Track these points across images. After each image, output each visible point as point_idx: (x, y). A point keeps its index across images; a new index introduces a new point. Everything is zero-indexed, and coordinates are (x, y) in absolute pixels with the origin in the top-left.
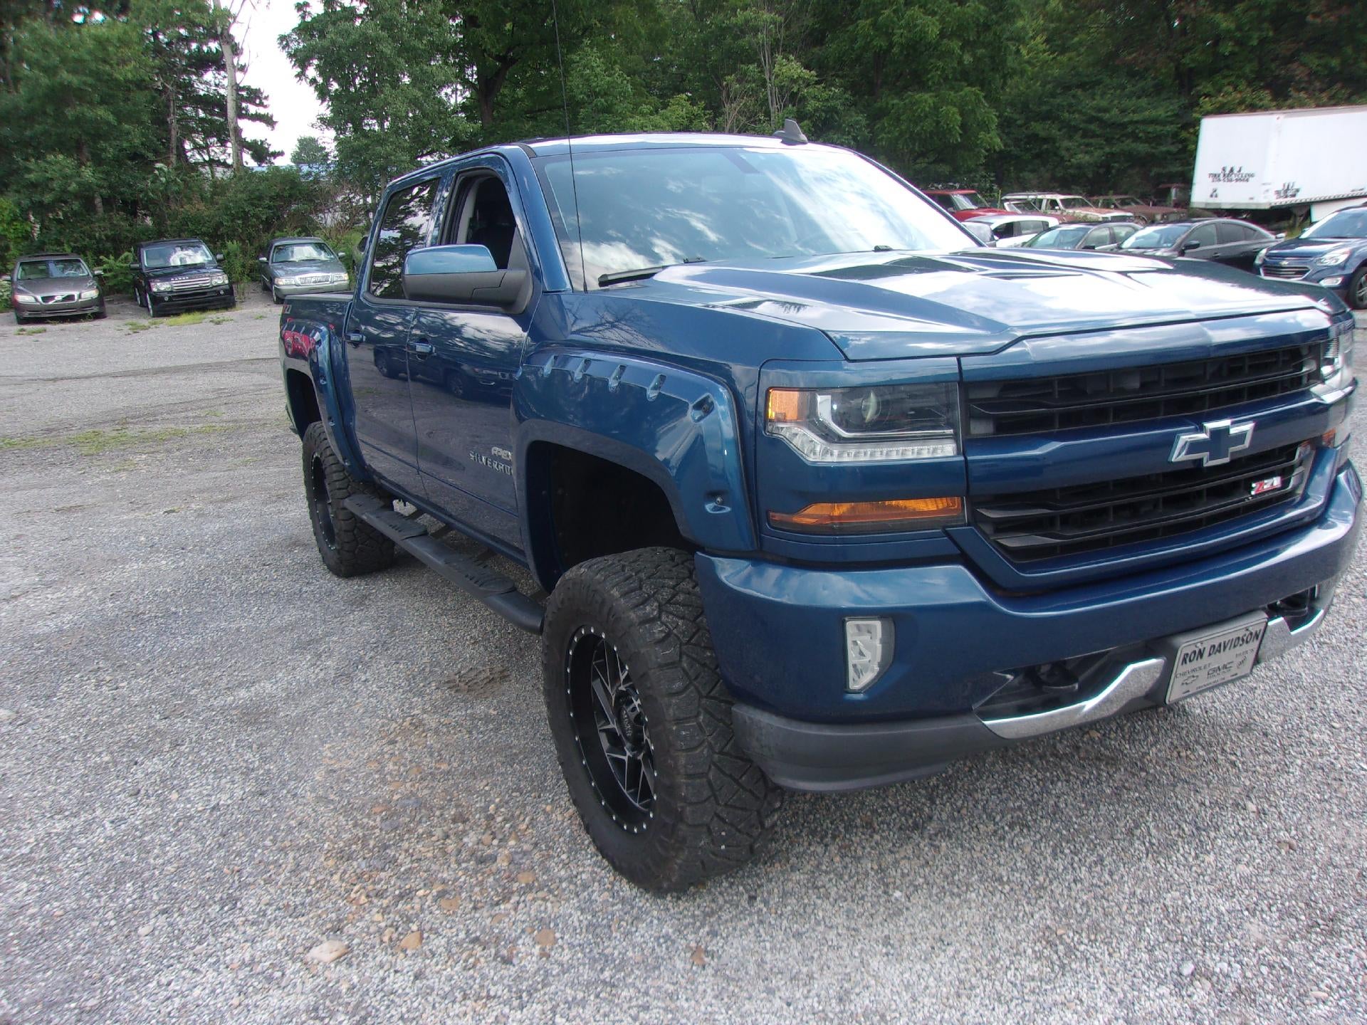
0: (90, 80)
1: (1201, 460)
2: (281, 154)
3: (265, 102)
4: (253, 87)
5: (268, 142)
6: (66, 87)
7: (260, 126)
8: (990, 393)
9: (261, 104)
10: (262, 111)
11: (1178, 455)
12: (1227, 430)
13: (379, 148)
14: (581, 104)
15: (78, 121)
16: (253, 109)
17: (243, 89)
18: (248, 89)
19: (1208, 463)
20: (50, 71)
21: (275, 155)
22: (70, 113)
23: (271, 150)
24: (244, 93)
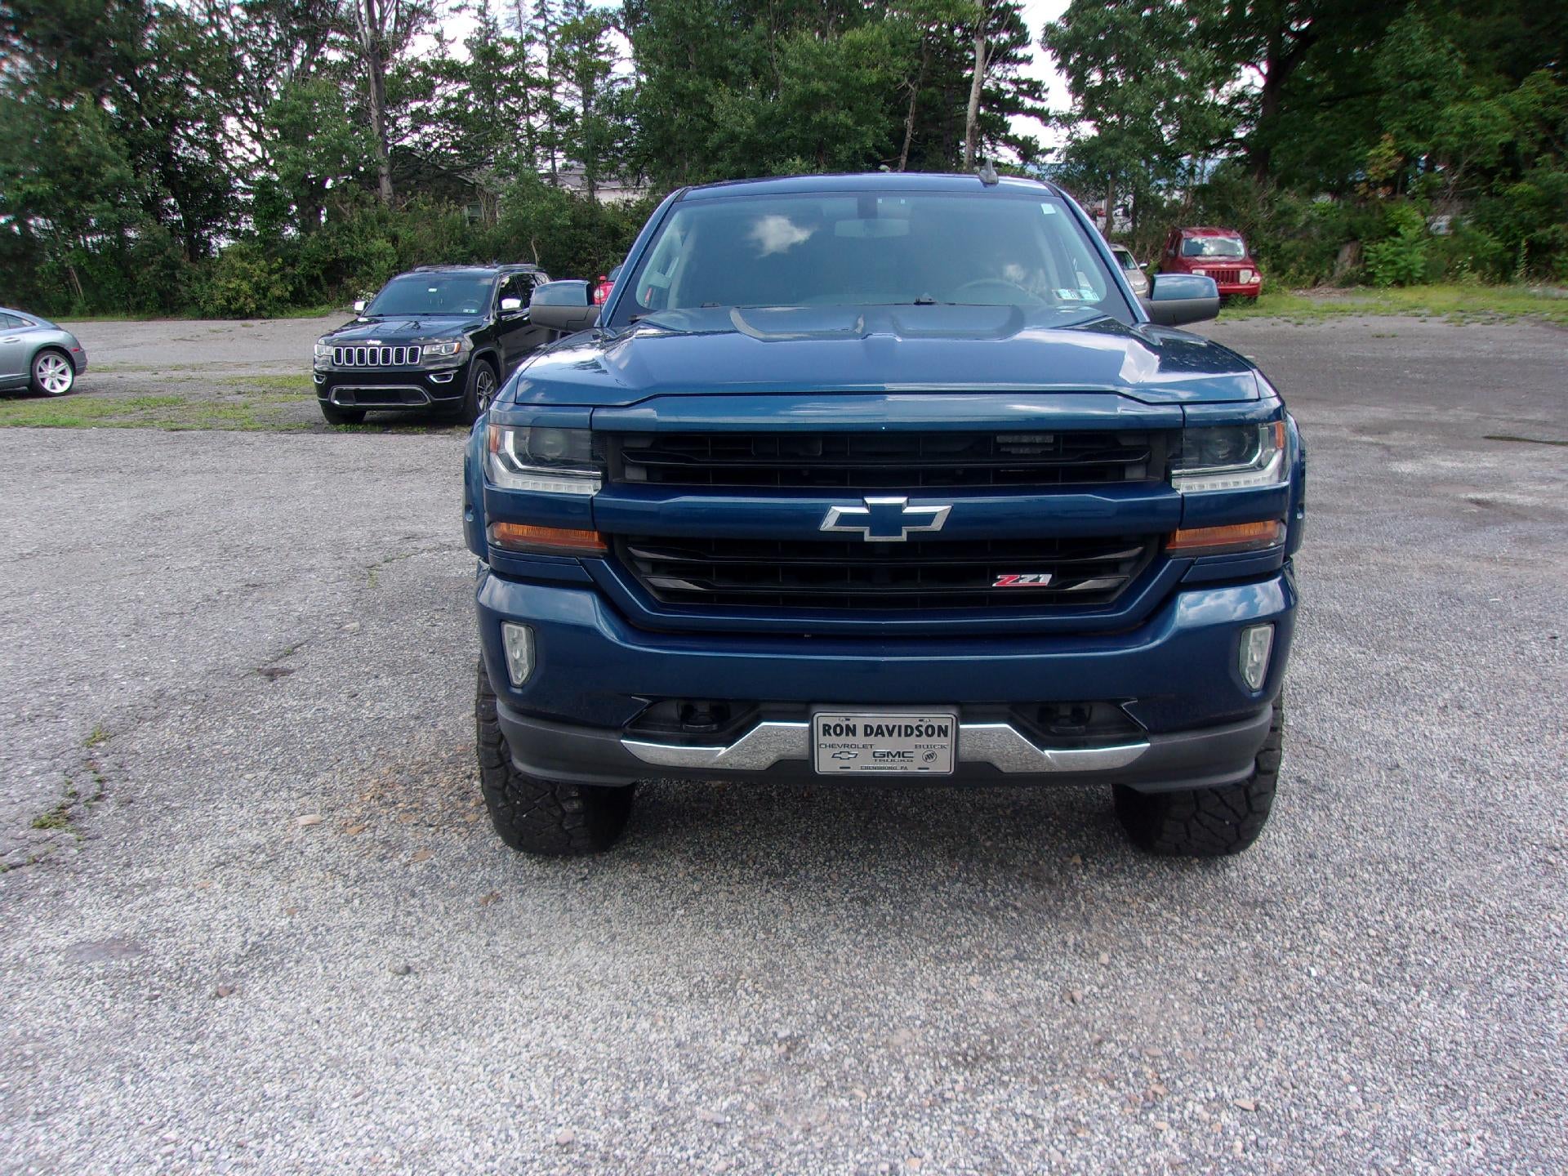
0: (836, 86)
1: (862, 534)
2: (1051, 151)
3: (1044, 96)
4: (1035, 80)
5: (1038, 138)
6: (816, 94)
7: (1034, 122)
8: (644, 444)
9: (1040, 99)
10: (1038, 105)
11: (829, 524)
12: (900, 507)
13: (1108, 150)
14: (1385, 89)
15: (822, 126)
16: (1028, 103)
17: (1024, 82)
18: (1029, 82)
19: (867, 538)
20: (806, 78)
21: (1045, 152)
22: (816, 118)
23: (1041, 147)
24: (1025, 87)
